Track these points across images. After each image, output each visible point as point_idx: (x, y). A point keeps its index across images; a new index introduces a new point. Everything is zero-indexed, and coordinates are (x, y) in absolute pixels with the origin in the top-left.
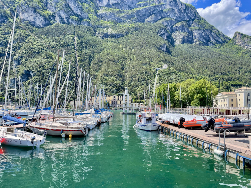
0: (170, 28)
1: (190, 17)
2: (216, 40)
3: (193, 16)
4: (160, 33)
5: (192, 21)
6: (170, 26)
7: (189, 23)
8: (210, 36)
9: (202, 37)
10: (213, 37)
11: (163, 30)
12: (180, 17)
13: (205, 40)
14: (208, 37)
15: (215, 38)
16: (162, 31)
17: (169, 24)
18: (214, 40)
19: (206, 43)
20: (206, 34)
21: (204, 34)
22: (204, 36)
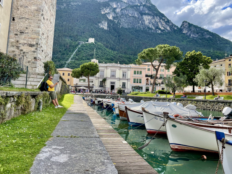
0: (120, 11)
1: (141, 2)
2: (164, 28)
3: (144, 2)
4: (105, 11)
5: (142, 6)
6: (120, 9)
7: (140, 8)
8: (159, 23)
9: (151, 23)
10: (162, 24)
11: (109, 9)
12: (131, 1)
13: (154, 26)
14: (157, 24)
15: (163, 25)
16: (107, 10)
17: (119, 7)
18: (162, 27)
19: (155, 30)
20: (156, 20)
21: (153, 21)
22: (153, 23)
